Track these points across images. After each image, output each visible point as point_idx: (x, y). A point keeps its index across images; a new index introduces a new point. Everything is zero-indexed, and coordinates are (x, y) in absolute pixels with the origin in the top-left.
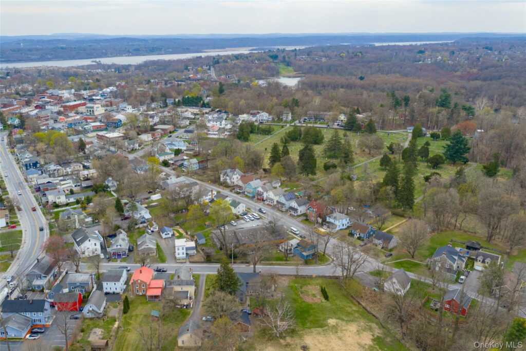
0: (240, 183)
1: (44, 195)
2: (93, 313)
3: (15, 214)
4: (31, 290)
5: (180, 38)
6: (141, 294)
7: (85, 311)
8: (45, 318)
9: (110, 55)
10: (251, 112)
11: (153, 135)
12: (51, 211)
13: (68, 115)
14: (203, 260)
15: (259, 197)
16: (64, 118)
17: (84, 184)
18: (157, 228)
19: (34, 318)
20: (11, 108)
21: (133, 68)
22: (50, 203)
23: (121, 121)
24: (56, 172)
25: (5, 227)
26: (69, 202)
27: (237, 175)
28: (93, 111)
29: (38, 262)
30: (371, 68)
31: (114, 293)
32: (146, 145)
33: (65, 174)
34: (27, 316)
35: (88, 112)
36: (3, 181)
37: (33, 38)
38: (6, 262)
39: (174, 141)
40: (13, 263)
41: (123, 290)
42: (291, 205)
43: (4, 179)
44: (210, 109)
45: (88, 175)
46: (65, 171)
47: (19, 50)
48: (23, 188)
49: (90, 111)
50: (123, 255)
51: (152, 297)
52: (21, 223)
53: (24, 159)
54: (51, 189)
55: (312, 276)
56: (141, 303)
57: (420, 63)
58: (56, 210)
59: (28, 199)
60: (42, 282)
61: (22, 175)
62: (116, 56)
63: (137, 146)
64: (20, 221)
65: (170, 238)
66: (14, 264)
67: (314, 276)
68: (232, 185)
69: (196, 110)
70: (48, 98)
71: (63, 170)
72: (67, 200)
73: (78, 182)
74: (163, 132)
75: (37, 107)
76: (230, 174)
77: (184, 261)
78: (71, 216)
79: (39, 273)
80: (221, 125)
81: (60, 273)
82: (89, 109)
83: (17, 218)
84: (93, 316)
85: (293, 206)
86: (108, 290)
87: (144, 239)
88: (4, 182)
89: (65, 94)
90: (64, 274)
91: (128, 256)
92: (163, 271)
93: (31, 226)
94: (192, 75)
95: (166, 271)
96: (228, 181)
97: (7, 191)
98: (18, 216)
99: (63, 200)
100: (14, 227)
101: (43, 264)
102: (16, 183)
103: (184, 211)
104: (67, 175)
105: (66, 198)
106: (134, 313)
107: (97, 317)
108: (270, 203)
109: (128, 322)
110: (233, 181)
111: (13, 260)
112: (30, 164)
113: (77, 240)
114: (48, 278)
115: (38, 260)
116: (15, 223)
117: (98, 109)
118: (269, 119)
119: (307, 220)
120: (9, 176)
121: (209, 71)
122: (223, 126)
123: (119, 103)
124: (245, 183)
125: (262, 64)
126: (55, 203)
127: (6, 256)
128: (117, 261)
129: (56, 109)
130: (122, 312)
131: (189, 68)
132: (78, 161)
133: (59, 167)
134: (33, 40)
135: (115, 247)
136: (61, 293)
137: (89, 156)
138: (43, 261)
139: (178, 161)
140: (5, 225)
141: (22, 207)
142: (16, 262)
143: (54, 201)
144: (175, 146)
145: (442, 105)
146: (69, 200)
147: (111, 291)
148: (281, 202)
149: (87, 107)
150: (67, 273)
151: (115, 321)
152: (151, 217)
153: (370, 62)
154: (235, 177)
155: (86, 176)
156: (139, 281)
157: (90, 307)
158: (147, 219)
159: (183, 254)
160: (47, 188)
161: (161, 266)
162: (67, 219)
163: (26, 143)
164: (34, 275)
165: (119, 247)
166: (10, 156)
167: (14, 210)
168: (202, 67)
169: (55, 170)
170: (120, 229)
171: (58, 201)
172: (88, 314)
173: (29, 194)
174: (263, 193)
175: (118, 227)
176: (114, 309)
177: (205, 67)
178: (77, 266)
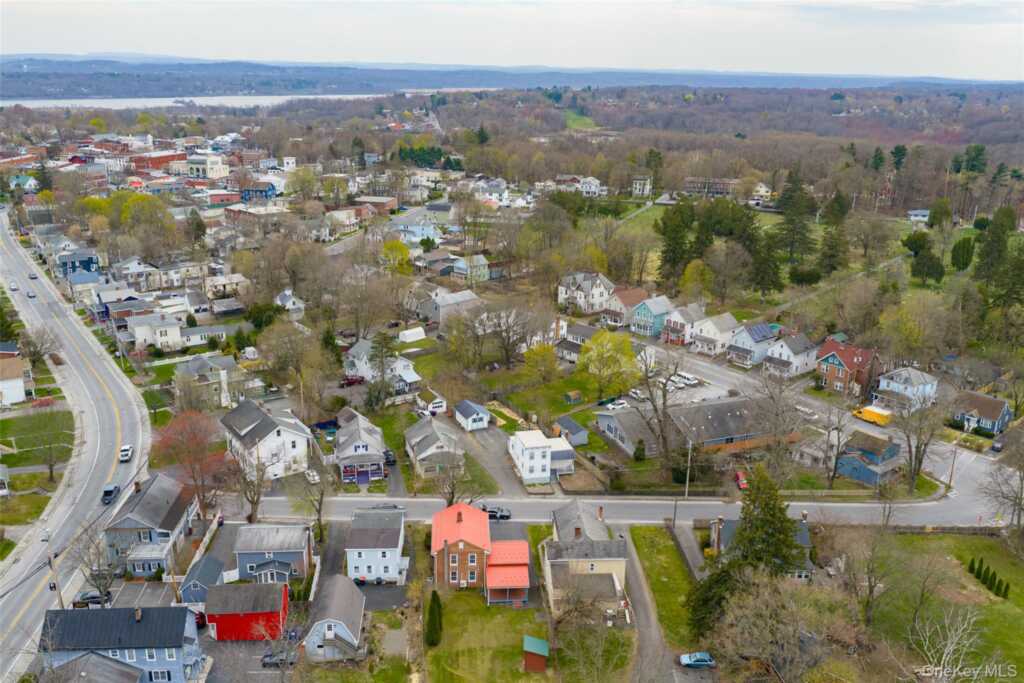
0: (616, 305)
1: (123, 327)
2: (335, 646)
3: (48, 371)
4: (120, 576)
5: (351, 66)
6: (464, 583)
7: (311, 641)
8: (186, 666)
9: (211, 92)
10: (558, 177)
11: (358, 214)
12: (147, 365)
13: (148, 174)
14: (599, 487)
15: (673, 336)
16: (140, 180)
17: (220, 307)
18: (444, 404)
19: (147, 669)
20: (14, 159)
22: (138, 347)
23: (273, 188)
24: (142, 279)
25: (24, 402)
26: (189, 344)
27: (602, 288)
28: (204, 171)
29: (138, 491)
30: (749, 120)
31: (379, 582)
32: (345, 235)
33: (165, 285)
34: (128, 661)
35: (192, 173)
36: (7, 300)
37: (49, 58)
38: (35, 493)
39: (411, 225)
40: (55, 496)
41: (405, 573)
42: (769, 354)
43: (9, 294)
44: (463, 174)
45: (224, 286)
46: (164, 278)
47: (19, 76)
48: (62, 314)
49: (198, 170)
50: (374, 473)
51: (501, 592)
52: (65, 393)
53: (57, 252)
54: (138, 314)
55: (923, 528)
56: (473, 612)
57: (841, 115)
58: (158, 363)
59: (78, 338)
60: (155, 551)
61: (53, 286)
63: (325, 233)
64: (63, 388)
65: (484, 429)
66: (60, 500)
67: (929, 528)
68: (590, 311)
69: (435, 175)
70: (95, 147)
71: (159, 277)
72: (185, 339)
73: (204, 302)
74: (376, 211)
75: (73, 160)
76: (586, 284)
77: (548, 489)
78: (208, 374)
79: (147, 523)
80: (501, 200)
81: (206, 524)
82: (194, 167)
83: (53, 381)
84: (338, 657)
85: (776, 356)
86: (363, 574)
87: (427, 431)
88: (9, 301)
89: (135, 142)
90: (214, 526)
91: (386, 476)
92: (502, 517)
93: (97, 401)
94: (393, 125)
95: (508, 517)
96: (581, 301)
97: (21, 321)
98: (56, 376)
99: (174, 338)
100: (47, 404)
101: (155, 498)
102: (43, 304)
103: (496, 365)
104: (171, 288)
105: (182, 335)
106: (461, 645)
107: (351, 660)
108: (706, 350)
109: (452, 674)
110: (591, 301)
111: (54, 489)
112: (73, 263)
113: (243, 433)
114: (172, 539)
115: (137, 484)
116: (49, 392)
117: (215, 166)
118: (602, 191)
119: (819, 388)
120: (21, 288)
121: (426, 119)
122: (505, 203)
123: (259, 158)
124: (628, 304)
125: (533, 109)
126: (151, 345)
127: (34, 476)
128: (358, 491)
129: (117, 165)
130: (420, 641)
131: (385, 111)
132: (192, 257)
133: (150, 269)
134: (50, 61)
135: (350, 452)
136: (218, 583)
137: (218, 251)
138: (153, 490)
139: (437, 261)
140: (22, 397)
141: (62, 355)
142: (63, 494)
143: (149, 341)
144: (415, 236)
145: (972, 168)
146: (188, 340)
147: (371, 577)
148: (740, 346)
149: (192, 162)
150: (221, 524)
151: (409, 671)
152: (420, 379)
153: (746, 110)
154: (596, 291)
155: (222, 288)
156: (461, 546)
157: (330, 628)
158: (410, 384)
159: (544, 470)
160: (129, 311)
161: (492, 502)
162: (199, 380)
163: (58, 221)
164: (131, 530)
165: (361, 451)
166: (22, 251)
167: (43, 362)
168: (410, 110)
169: (140, 275)
170: (346, 408)
171: (160, 342)
172: (321, 651)
173: (79, 328)
174: (683, 326)
175: (342, 403)
176: (393, 632)
177: (417, 112)
178: (255, 503)
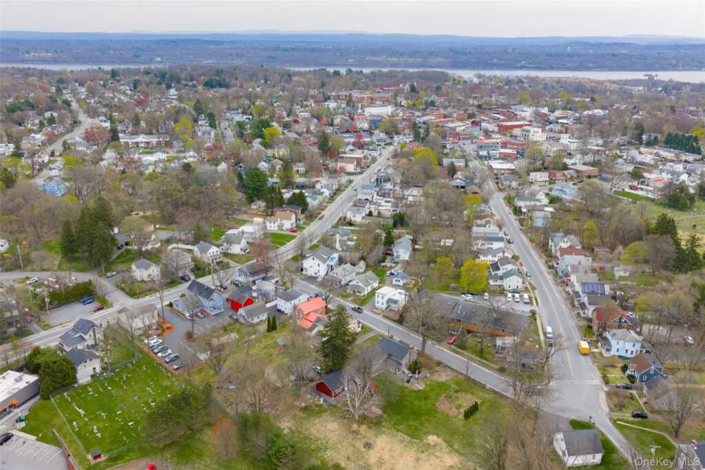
0: (559, 254)
2: (243, 319)
7: (239, 314)
11: (553, 175)
16: (483, 138)
21: (689, 88)
27: (568, 244)
28: (528, 136)
35: (523, 136)
39: (565, 187)
42: (584, 301)
60: (242, 279)
62: (692, 69)
67: (487, 386)
68: (554, 255)
74: (575, 175)
75: (473, 123)
76: (558, 240)
77: (380, 312)
82: (524, 133)
83: (309, 224)
84: (244, 322)
85: (586, 303)
86: (280, 308)
89: (527, 112)
98: (313, 223)
100: (294, 231)
105: (362, 219)
108: (570, 292)
116: (302, 228)
117: (536, 134)
119: (589, 327)
141: (325, 217)
147: (282, 310)
148: (580, 292)
149: (524, 130)
151: (255, 334)
154: (563, 245)
156: (299, 308)
158: (401, 260)
159: (383, 304)
160: (356, 204)
167: (316, 217)
170: (361, 261)
171: (352, 219)
172: (240, 319)
175: (362, 258)
